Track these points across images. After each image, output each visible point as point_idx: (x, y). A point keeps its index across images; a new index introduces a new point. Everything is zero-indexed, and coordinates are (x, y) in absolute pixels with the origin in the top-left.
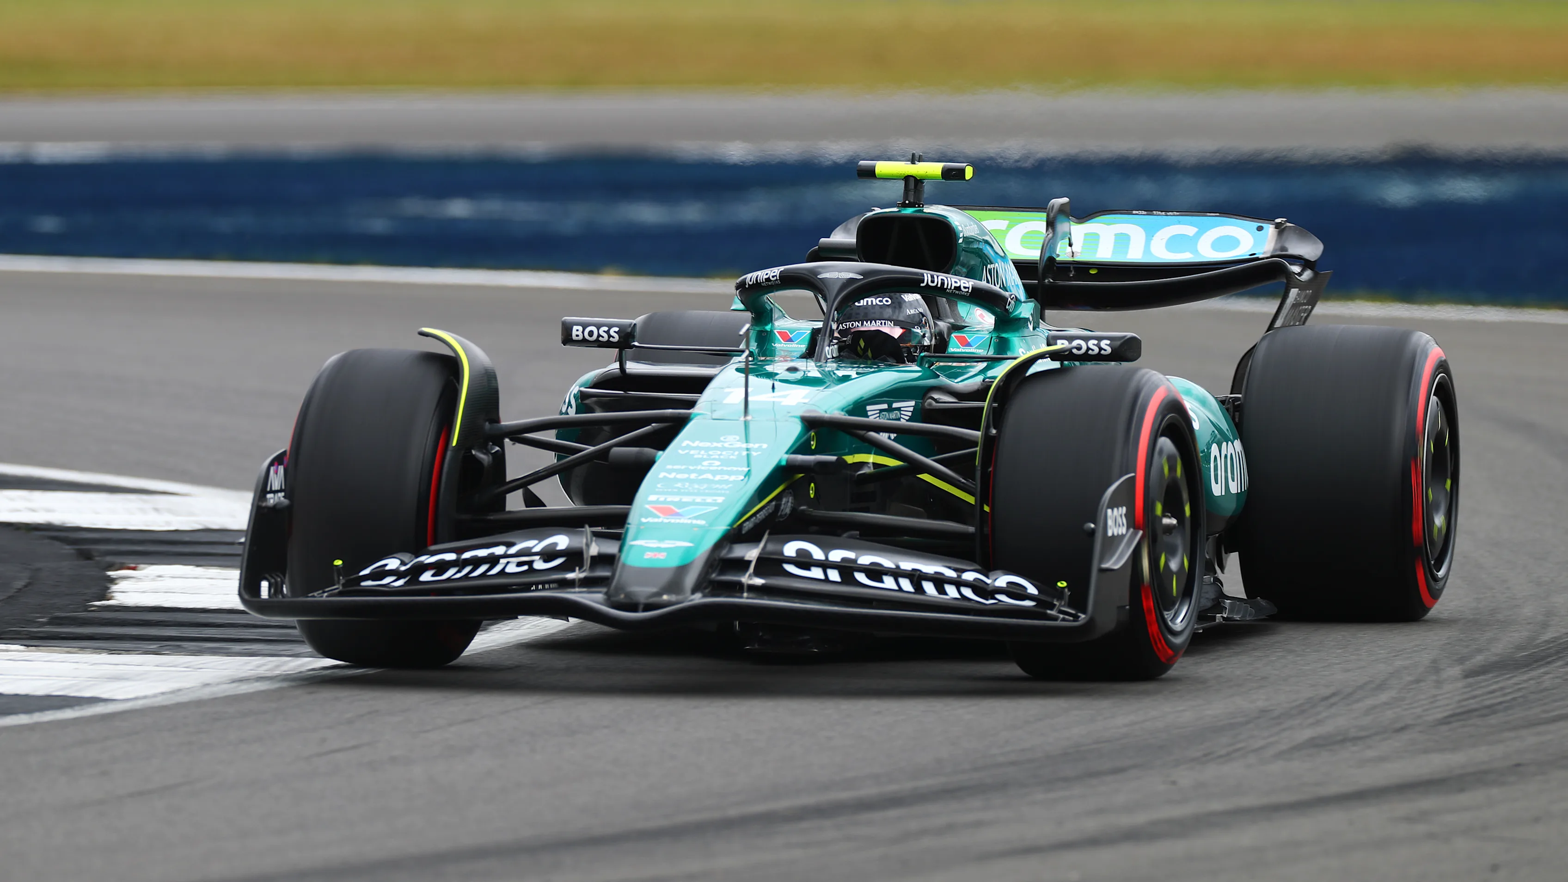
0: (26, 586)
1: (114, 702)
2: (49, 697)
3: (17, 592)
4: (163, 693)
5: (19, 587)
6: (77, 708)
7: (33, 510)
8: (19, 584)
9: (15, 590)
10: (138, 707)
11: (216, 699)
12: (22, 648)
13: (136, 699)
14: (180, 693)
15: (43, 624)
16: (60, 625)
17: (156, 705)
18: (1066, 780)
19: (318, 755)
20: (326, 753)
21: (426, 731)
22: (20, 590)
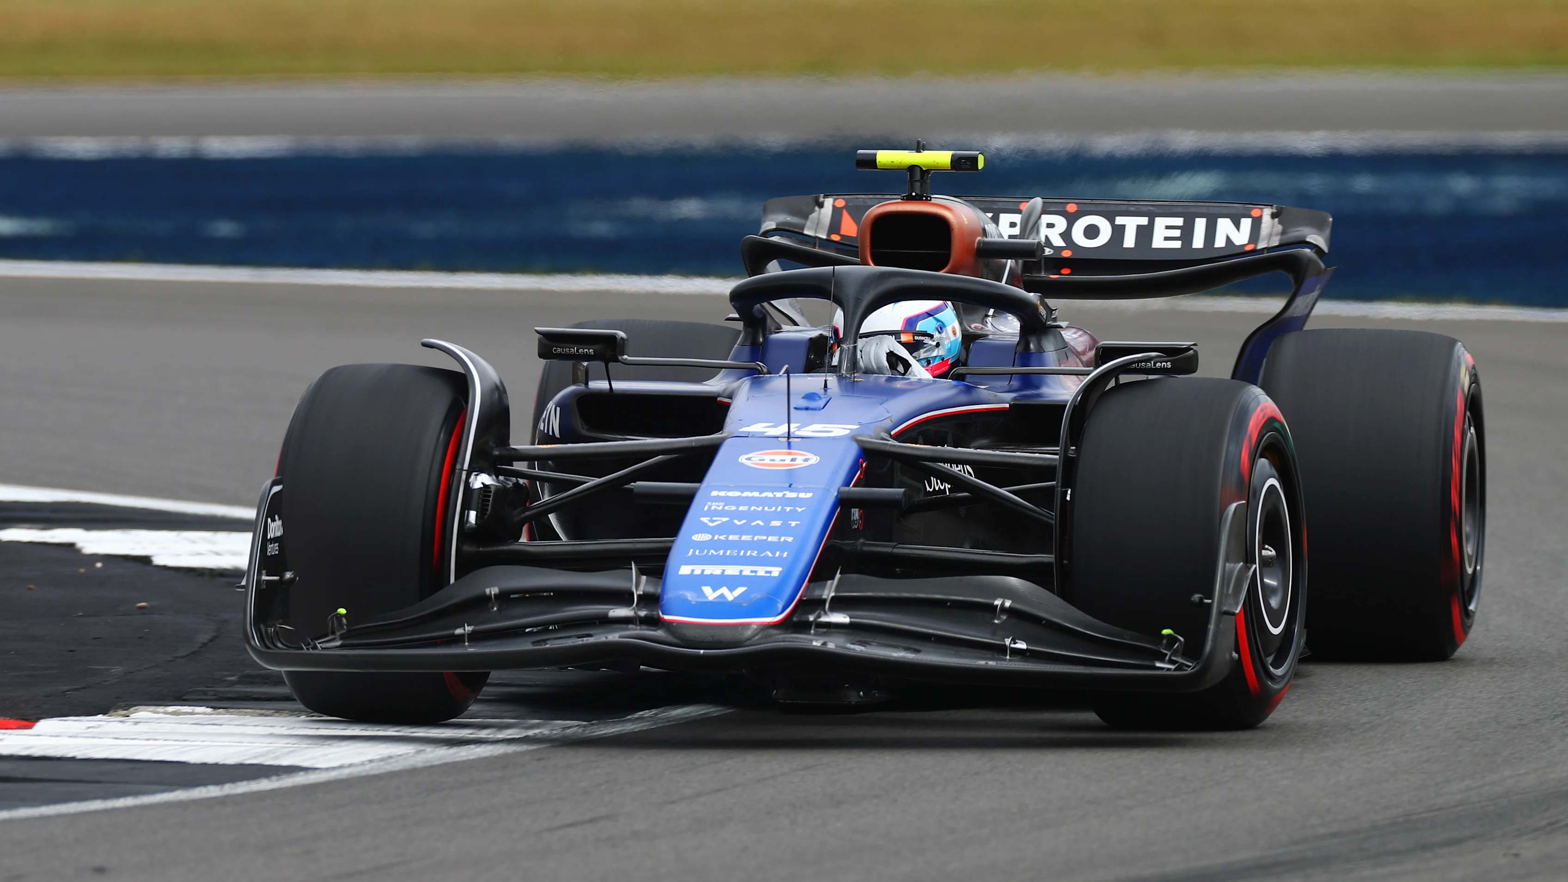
0: (211, 640)
1: (318, 771)
2: (241, 766)
3: (201, 647)
4: (371, 761)
5: (205, 641)
6: (274, 778)
7: (218, 554)
8: (204, 638)
9: (200, 645)
10: (344, 777)
11: (432, 767)
12: (209, 710)
13: (341, 767)
14: (392, 760)
15: (233, 684)
16: (251, 683)
17: (364, 774)
18: (1396, 853)
19: (550, 830)
20: (558, 828)
21: (673, 802)
22: (205, 645)
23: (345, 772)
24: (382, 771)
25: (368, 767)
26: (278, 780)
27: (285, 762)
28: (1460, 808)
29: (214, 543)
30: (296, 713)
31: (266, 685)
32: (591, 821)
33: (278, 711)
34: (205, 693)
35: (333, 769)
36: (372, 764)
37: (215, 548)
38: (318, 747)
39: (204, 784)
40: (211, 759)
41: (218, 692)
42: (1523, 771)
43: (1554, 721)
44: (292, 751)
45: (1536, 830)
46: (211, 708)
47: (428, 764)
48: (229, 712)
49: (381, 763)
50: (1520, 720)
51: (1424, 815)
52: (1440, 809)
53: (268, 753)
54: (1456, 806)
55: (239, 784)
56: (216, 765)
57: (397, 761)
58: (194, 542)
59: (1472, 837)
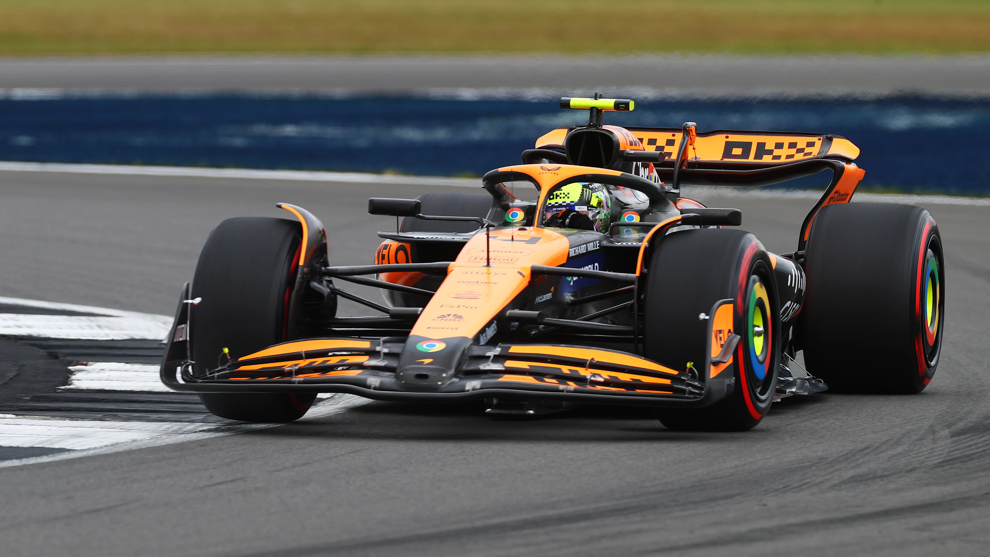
0: (15, 376)
1: (75, 452)
2: (32, 448)
4: (106, 446)
5: (11, 377)
6: (51, 455)
7: (19, 327)
8: (11, 375)
9: (9, 379)
10: (90, 455)
11: (141, 449)
12: (14, 416)
13: (89, 449)
15: (27, 401)
16: (38, 401)
17: (102, 453)
18: (695, 503)
19: (208, 486)
20: (214, 485)
21: (278, 471)
22: (11, 379)
23: (91, 453)
24: (112, 452)
25: (104, 449)
26: (53, 457)
27: (57, 446)
28: (732, 477)
29: (17, 320)
30: (63, 418)
31: (46, 402)
32: (232, 481)
33: (53, 417)
34: (11, 406)
35: (84, 450)
36: (107, 448)
37: (18, 323)
38: (76, 438)
39: (11, 459)
40: (14, 444)
41: (19, 406)
42: (768, 457)
43: (787, 428)
44: (61, 440)
45: (776, 490)
46: (15, 415)
47: (139, 448)
48: (25, 417)
49: (112, 447)
50: (767, 427)
51: (711, 481)
52: (720, 478)
53: (47, 440)
54: (730, 476)
55: (31, 458)
56: (18, 447)
57: (121, 446)
58: (5, 320)
59: (738, 494)
